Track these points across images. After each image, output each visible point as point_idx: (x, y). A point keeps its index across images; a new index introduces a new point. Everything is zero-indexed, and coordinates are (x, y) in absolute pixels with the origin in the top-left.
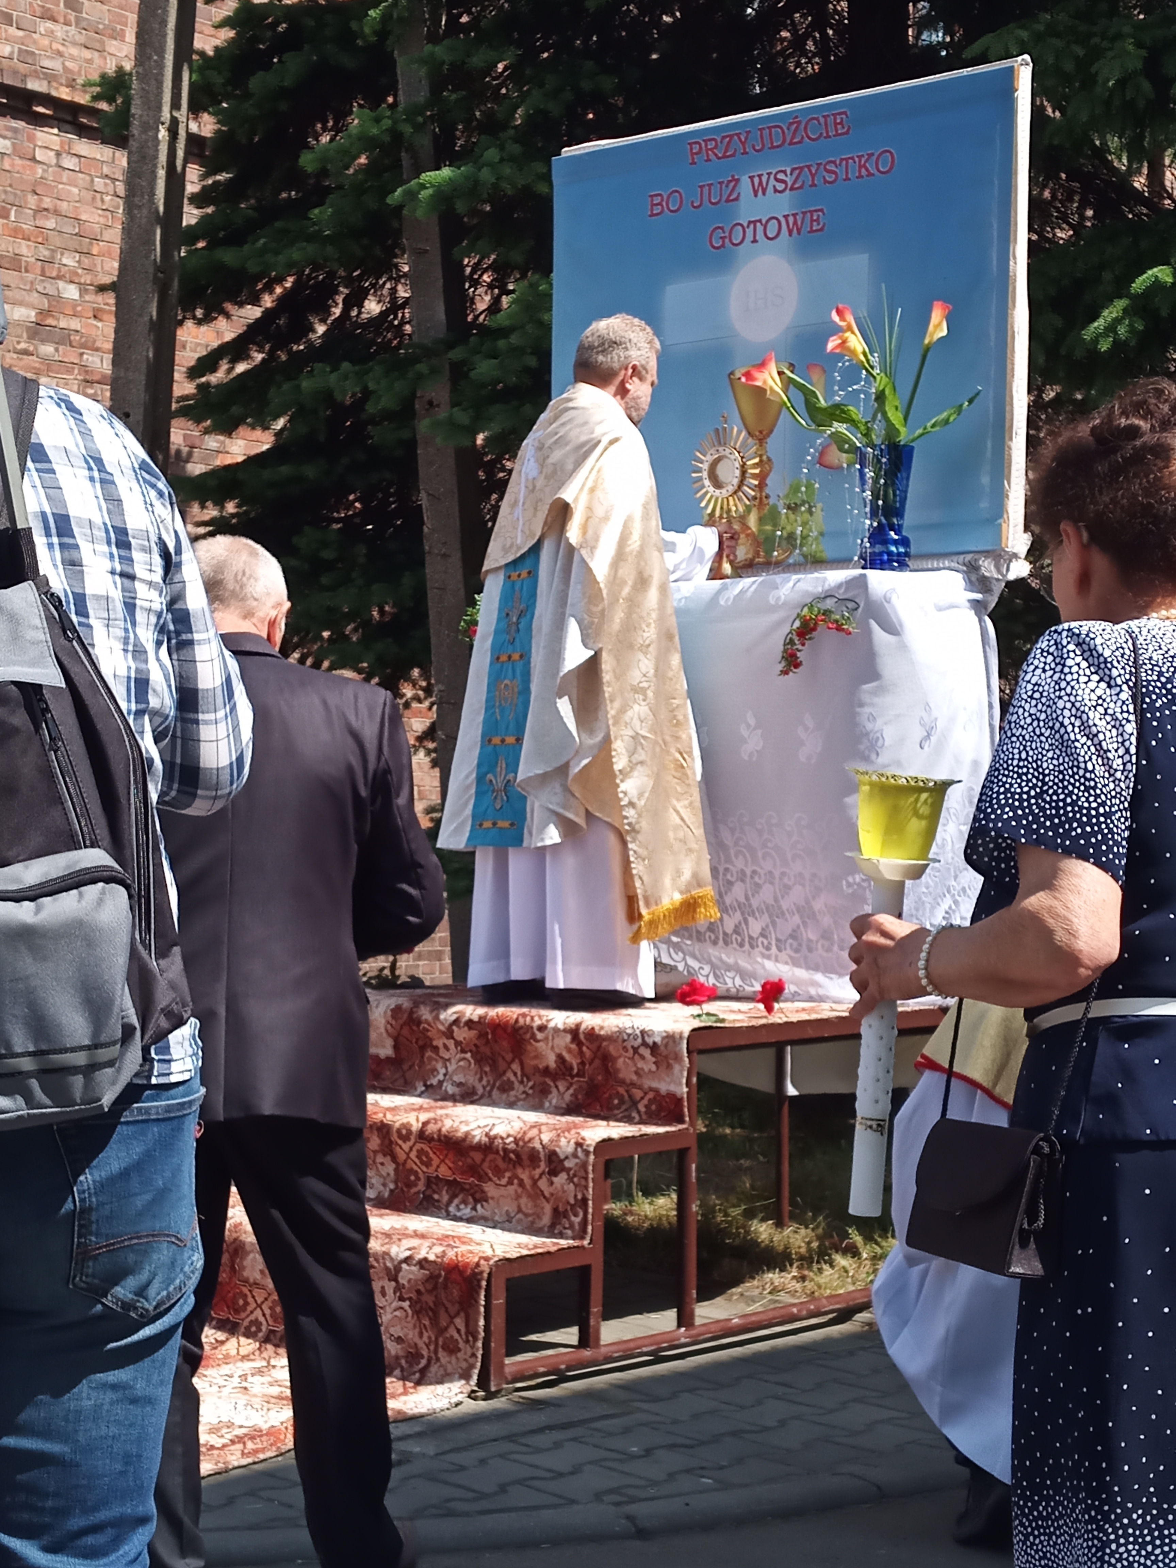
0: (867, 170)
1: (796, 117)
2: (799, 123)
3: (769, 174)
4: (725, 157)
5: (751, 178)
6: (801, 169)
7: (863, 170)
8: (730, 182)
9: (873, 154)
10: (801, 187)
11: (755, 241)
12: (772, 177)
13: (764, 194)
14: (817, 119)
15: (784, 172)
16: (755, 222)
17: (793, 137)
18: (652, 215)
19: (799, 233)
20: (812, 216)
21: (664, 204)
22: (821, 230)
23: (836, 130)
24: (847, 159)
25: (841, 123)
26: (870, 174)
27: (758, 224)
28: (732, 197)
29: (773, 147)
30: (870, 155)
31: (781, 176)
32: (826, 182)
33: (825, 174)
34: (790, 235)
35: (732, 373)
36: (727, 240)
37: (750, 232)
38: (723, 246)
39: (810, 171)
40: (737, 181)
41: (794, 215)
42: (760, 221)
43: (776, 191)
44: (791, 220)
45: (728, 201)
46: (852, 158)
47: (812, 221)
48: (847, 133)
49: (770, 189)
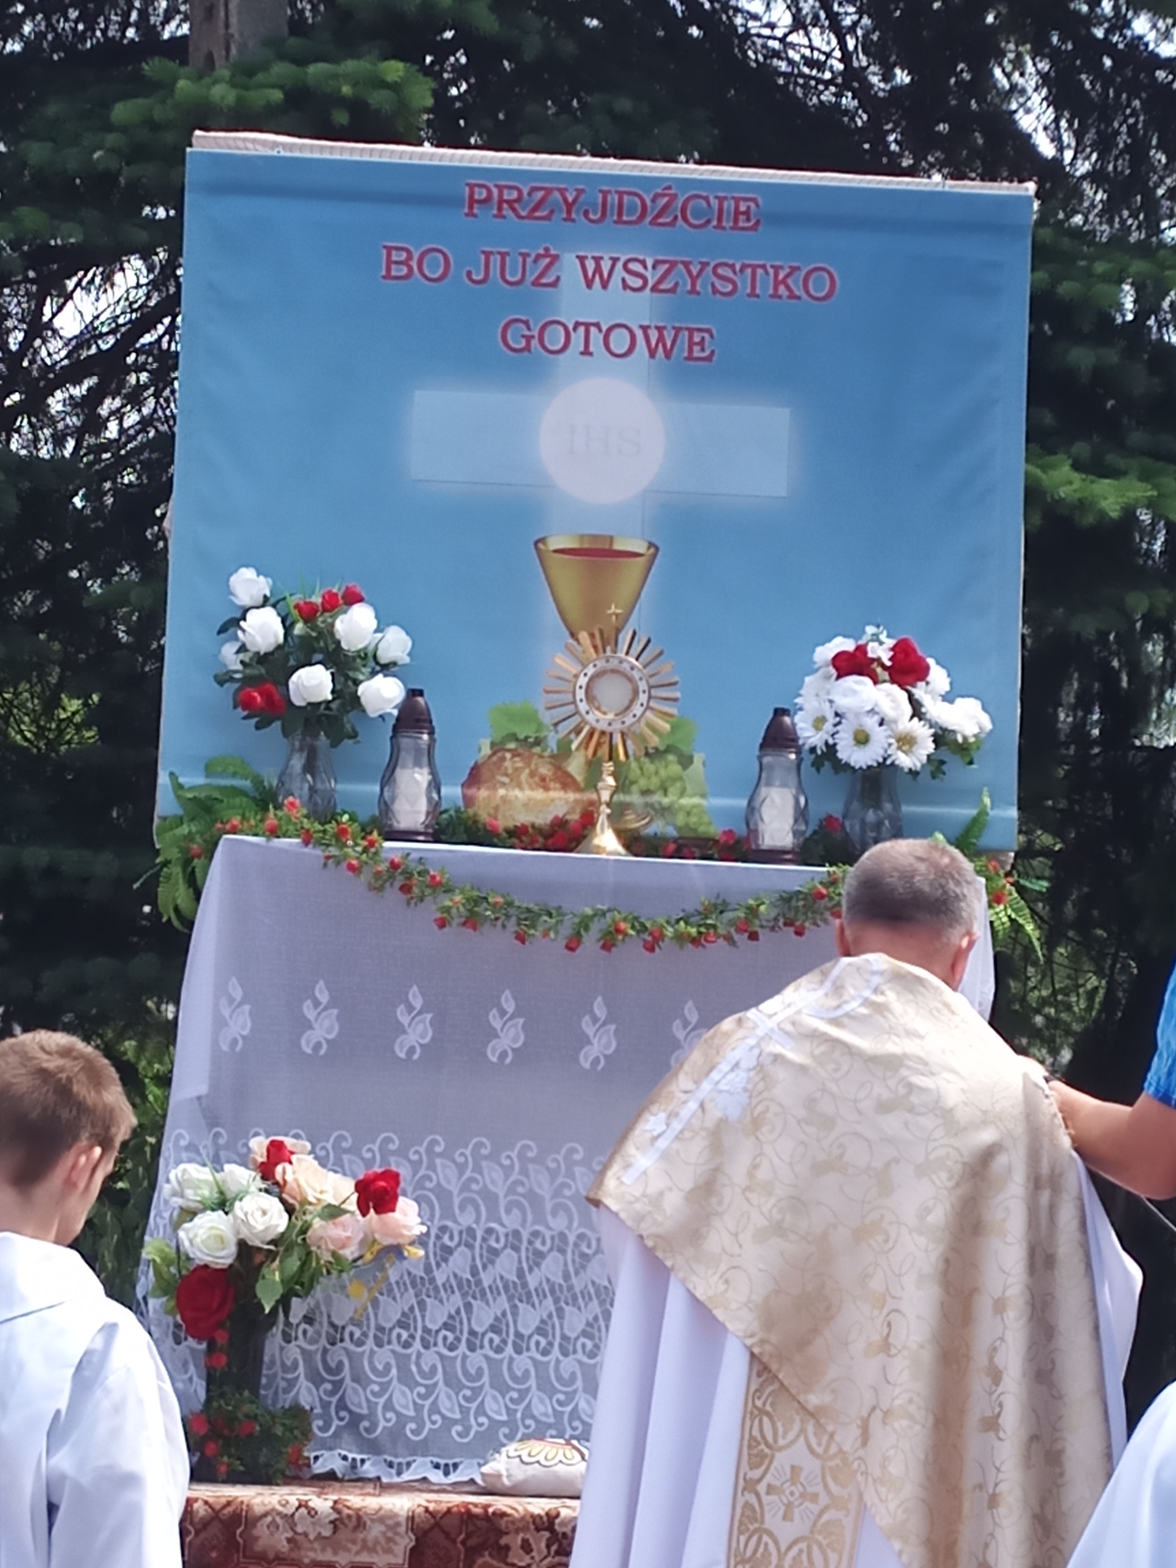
0: (788, 288)
1: (669, 188)
2: (674, 197)
3: (615, 260)
4: (530, 217)
5: (582, 259)
6: (673, 264)
7: (782, 290)
8: (538, 257)
9: (798, 269)
10: (672, 290)
11: (586, 352)
12: (619, 265)
13: (605, 285)
14: (706, 199)
15: (643, 263)
16: (587, 326)
17: (659, 215)
18: (388, 277)
19: (668, 354)
20: (691, 337)
21: (414, 264)
22: (709, 359)
23: (736, 221)
24: (754, 268)
25: (747, 213)
26: (792, 296)
27: (593, 330)
28: (544, 281)
29: (619, 221)
30: (794, 270)
31: (635, 267)
32: (715, 291)
33: (714, 279)
34: (652, 354)
35: (542, 540)
36: (535, 343)
37: (578, 338)
38: (527, 348)
39: (689, 272)
40: (555, 258)
41: (660, 329)
42: (597, 325)
43: (625, 286)
44: (654, 336)
45: (536, 283)
46: (763, 267)
47: (691, 344)
48: (754, 228)
49: (616, 282)
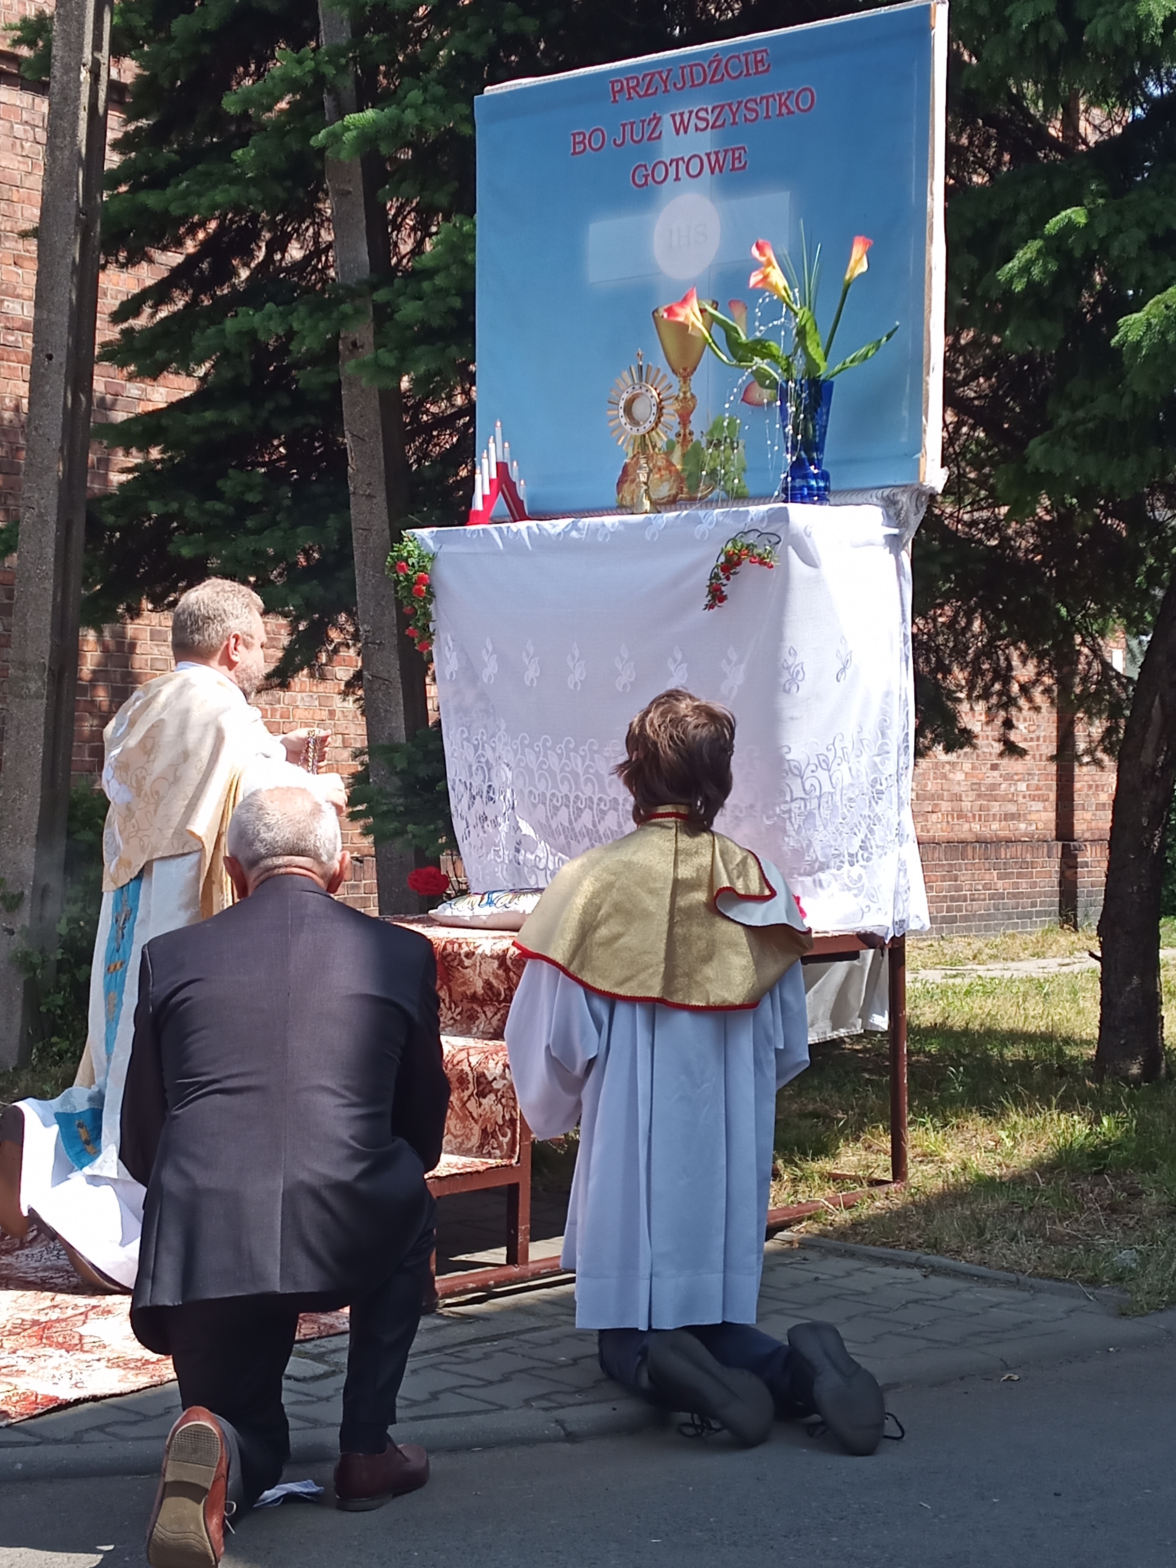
0: (787, 107)
1: (717, 55)
2: (720, 61)
3: (691, 112)
4: (646, 95)
5: (673, 116)
6: (723, 107)
7: (784, 108)
8: (650, 121)
9: (793, 92)
10: (723, 125)
11: (677, 179)
12: (694, 115)
13: (686, 132)
14: (738, 57)
15: (706, 110)
16: (677, 161)
17: (713, 76)
18: (574, 153)
19: (721, 171)
20: (734, 154)
21: (587, 142)
22: (744, 167)
23: (757, 68)
24: (767, 98)
25: (762, 61)
26: (790, 112)
27: (680, 162)
28: (654, 136)
29: (693, 86)
30: (789, 94)
31: (702, 114)
32: (746, 119)
33: (746, 112)
34: (712, 172)
35: (656, 311)
36: (650, 178)
37: (672, 170)
38: (646, 183)
39: (731, 110)
40: (659, 119)
41: (716, 153)
42: (682, 159)
43: (697, 129)
44: (713, 158)
45: (649, 139)
46: (773, 96)
47: (734, 159)
48: (767, 70)
49: (692, 127)
